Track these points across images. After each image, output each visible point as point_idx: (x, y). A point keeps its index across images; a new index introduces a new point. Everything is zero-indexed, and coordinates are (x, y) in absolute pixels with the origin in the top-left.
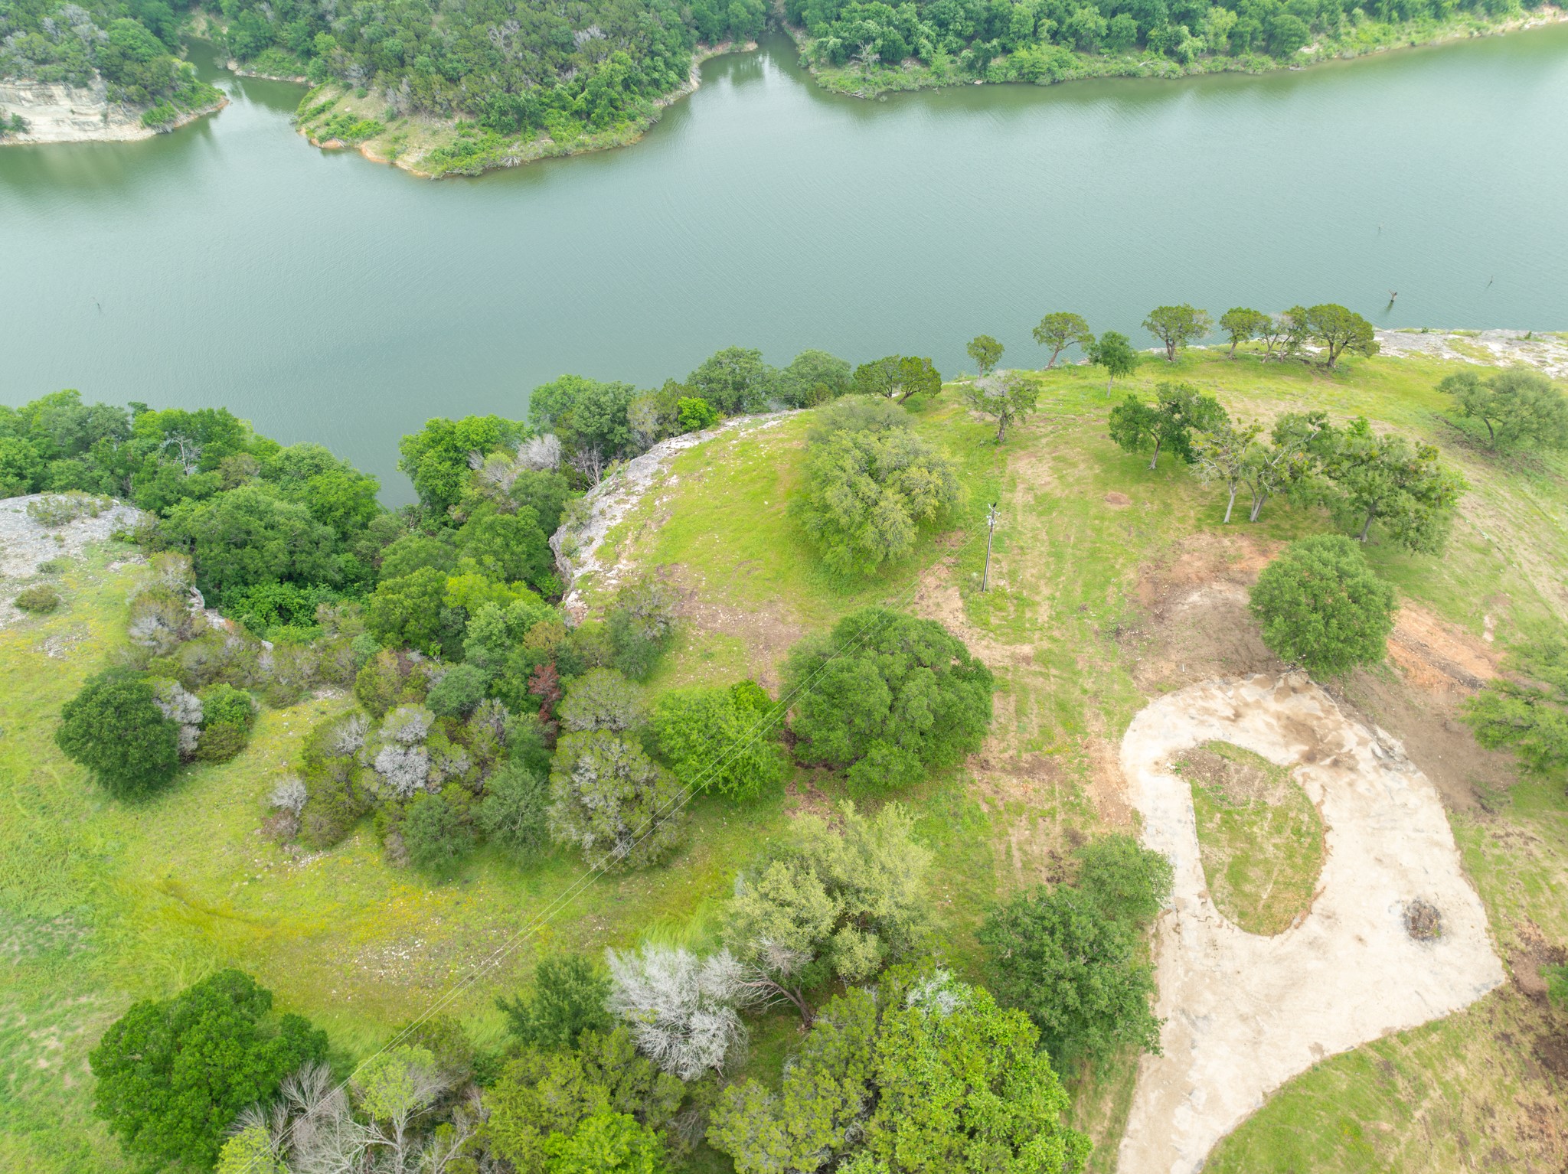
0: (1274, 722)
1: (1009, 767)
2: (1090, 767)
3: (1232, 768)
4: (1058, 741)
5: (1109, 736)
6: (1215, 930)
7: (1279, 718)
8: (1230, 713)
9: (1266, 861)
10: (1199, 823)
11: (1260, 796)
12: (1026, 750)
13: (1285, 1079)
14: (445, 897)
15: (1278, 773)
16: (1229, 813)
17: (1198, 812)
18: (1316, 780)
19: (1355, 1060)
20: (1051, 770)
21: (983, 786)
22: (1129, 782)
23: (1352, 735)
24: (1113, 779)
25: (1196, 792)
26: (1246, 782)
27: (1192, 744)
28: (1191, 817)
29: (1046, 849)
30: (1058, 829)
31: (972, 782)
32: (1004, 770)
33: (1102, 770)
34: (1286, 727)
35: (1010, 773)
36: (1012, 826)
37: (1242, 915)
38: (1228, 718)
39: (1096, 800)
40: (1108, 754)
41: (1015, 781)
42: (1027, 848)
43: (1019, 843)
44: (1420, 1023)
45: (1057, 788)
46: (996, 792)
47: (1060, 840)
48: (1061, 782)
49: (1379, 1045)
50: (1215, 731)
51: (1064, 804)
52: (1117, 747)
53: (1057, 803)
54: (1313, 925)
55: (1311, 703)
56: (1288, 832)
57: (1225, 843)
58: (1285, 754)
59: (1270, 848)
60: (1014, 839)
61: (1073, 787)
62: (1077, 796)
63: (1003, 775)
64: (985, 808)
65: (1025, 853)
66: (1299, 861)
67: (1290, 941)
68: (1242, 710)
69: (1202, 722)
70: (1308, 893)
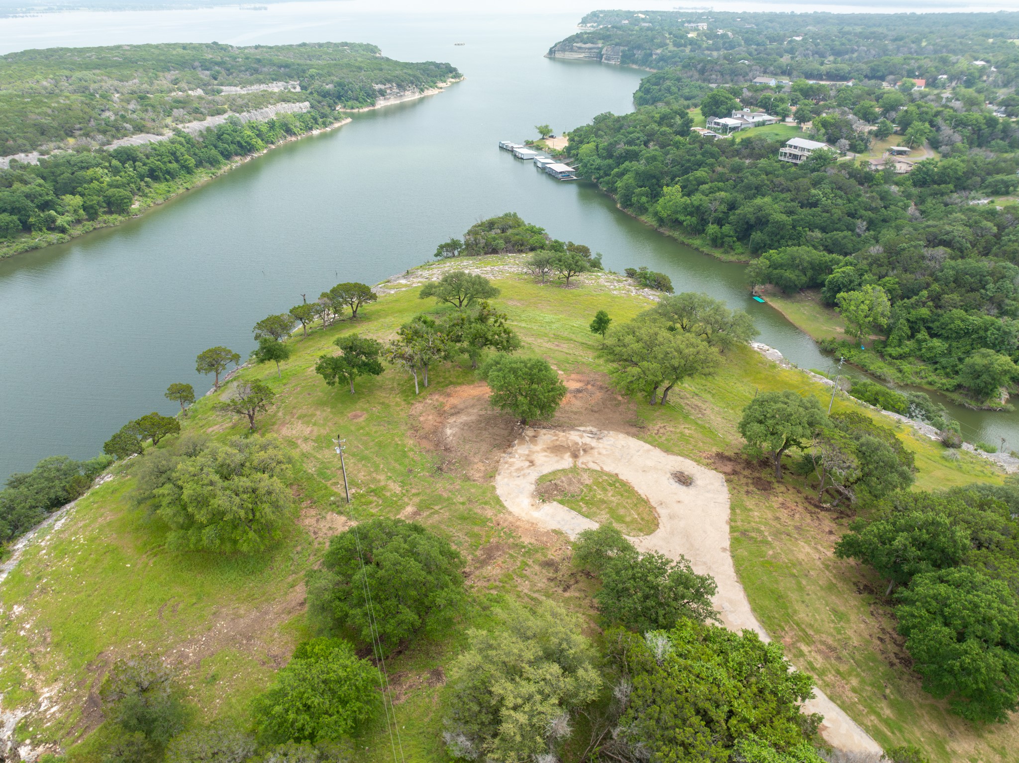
0: (545, 454)
1: (477, 565)
2: (512, 531)
3: (558, 482)
4: (483, 533)
5: (500, 512)
6: (642, 544)
7: (546, 451)
8: (527, 464)
9: (618, 504)
10: (580, 512)
11: (582, 484)
12: (475, 550)
13: (733, 570)
15: (574, 469)
16: (582, 499)
17: (572, 509)
18: (588, 462)
19: (735, 542)
20: (497, 547)
21: (479, 584)
22: (535, 522)
23: (574, 437)
24: (527, 527)
25: (561, 502)
26: (570, 483)
27: (533, 487)
28: (574, 513)
29: (545, 580)
30: (537, 568)
31: (472, 587)
32: (477, 568)
33: (517, 527)
34: (552, 452)
35: (482, 567)
36: (516, 586)
37: (641, 530)
38: (530, 466)
39: (533, 541)
40: (510, 519)
41: (489, 568)
42: (537, 588)
43: (530, 590)
44: (729, 511)
45: (511, 552)
46: (489, 580)
47: (544, 571)
48: (509, 548)
49: (733, 529)
50: (534, 475)
51: (524, 556)
52: (510, 513)
53: (520, 559)
54: (661, 511)
55: (546, 437)
56: (609, 488)
57: (598, 511)
58: (567, 462)
59: (612, 498)
60: (526, 591)
61: (517, 545)
62: (524, 547)
63: (481, 570)
64: (494, 592)
65: (538, 591)
66: (626, 494)
67: (665, 524)
68: (530, 458)
69: (524, 475)
70: (646, 502)
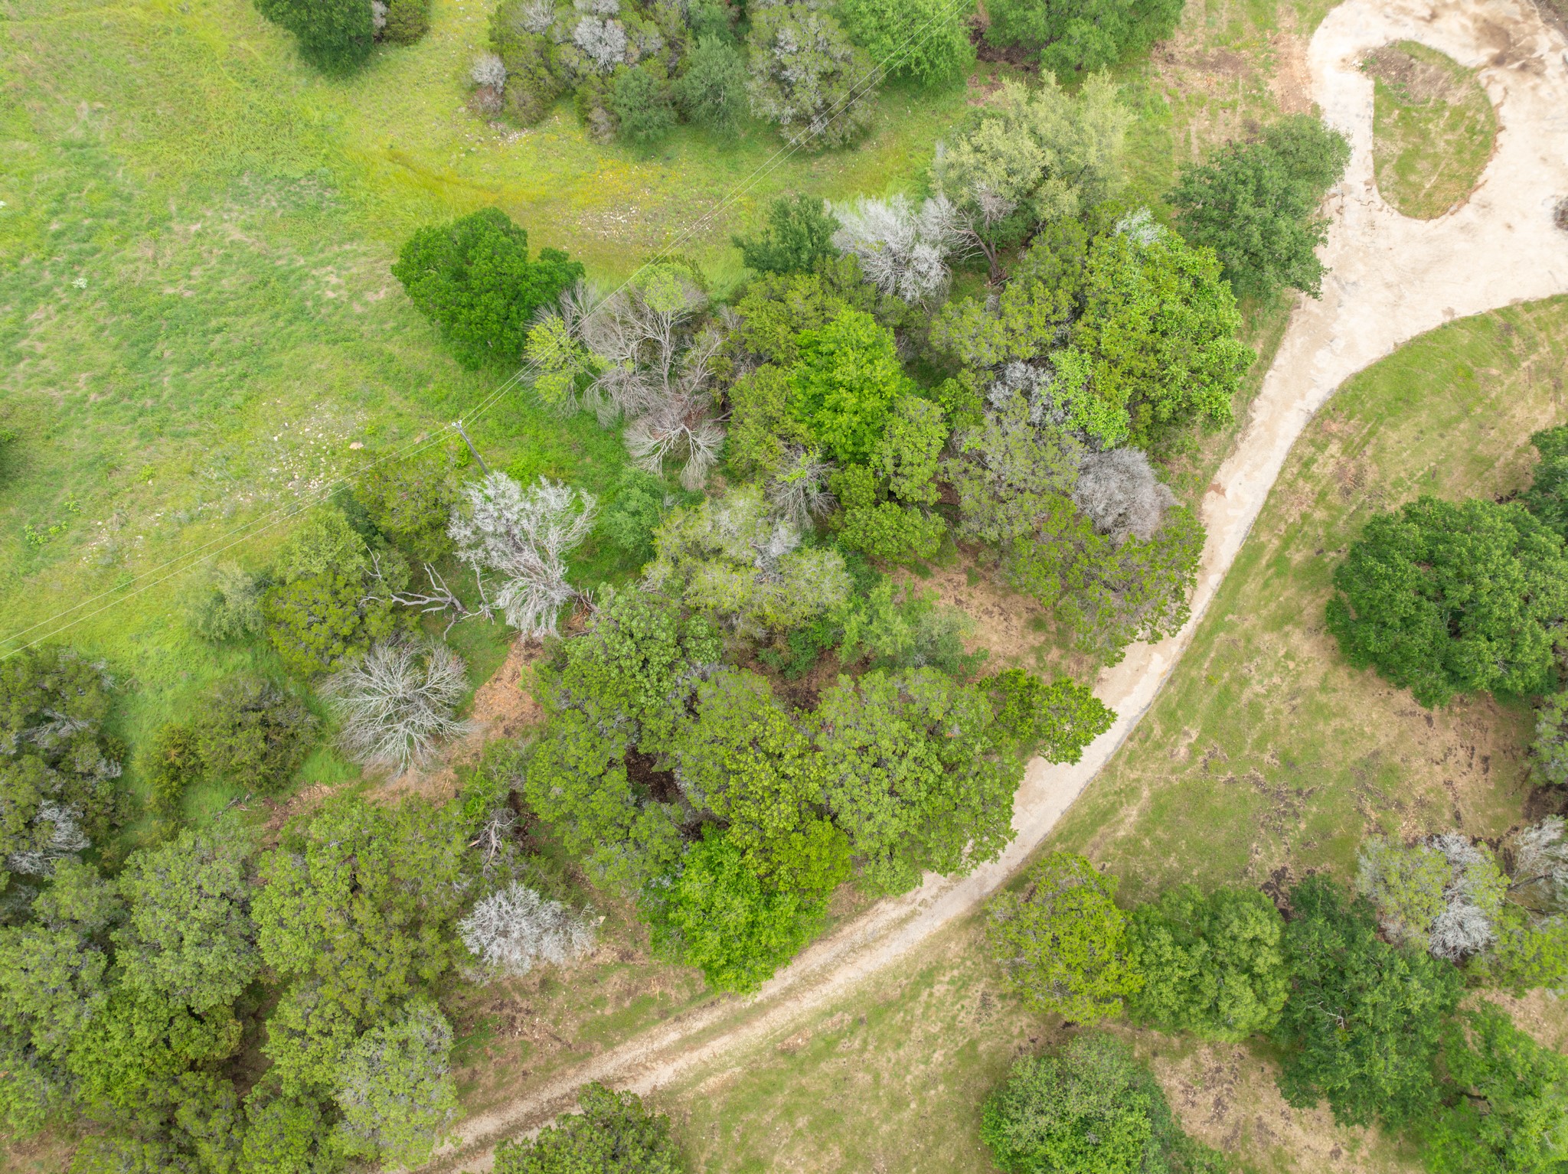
0: (1470, 24)
1: (1194, 62)
2: (1275, 63)
3: (1419, 66)
4: (1247, 36)
5: (1299, 32)
6: (1375, 213)
7: (1475, 21)
8: (1426, 13)
9: (1436, 155)
10: (1377, 118)
11: (1441, 95)
12: (1213, 45)
13: (1416, 333)
14: (652, 171)
15: (1463, 74)
16: (1407, 110)
17: (1377, 107)
18: (1500, 84)
19: (1482, 322)
20: (1236, 64)
21: (1167, 79)
22: (1314, 77)
23: (1546, 40)
24: (1298, 74)
25: (1378, 89)
26: (1430, 82)
27: (1382, 43)
28: (1371, 112)
29: (1224, 138)
30: (1238, 120)
31: (1156, 75)
32: (1188, 64)
33: (1287, 65)
34: (1481, 30)
35: (1194, 67)
36: (1192, 116)
37: (1403, 201)
38: (1423, 19)
39: (1278, 94)
40: (1296, 49)
41: (1199, 74)
42: (1205, 136)
43: (1198, 132)
44: (1546, 295)
45: (1241, 82)
46: (1179, 85)
47: (1238, 130)
48: (1245, 76)
49: (1504, 312)
50: (1408, 31)
51: (1245, 97)
52: (1307, 43)
53: (1238, 96)
54: (1468, 213)
56: (1461, 130)
57: (1398, 137)
58: (1471, 55)
59: (1442, 143)
60: (1193, 129)
61: (1257, 80)
62: (1260, 90)
63: (1188, 69)
64: (1167, 100)
65: (1203, 141)
66: (1467, 156)
67: (1444, 225)
68: (1439, 11)
69: (1396, 22)
70: (1470, 184)
